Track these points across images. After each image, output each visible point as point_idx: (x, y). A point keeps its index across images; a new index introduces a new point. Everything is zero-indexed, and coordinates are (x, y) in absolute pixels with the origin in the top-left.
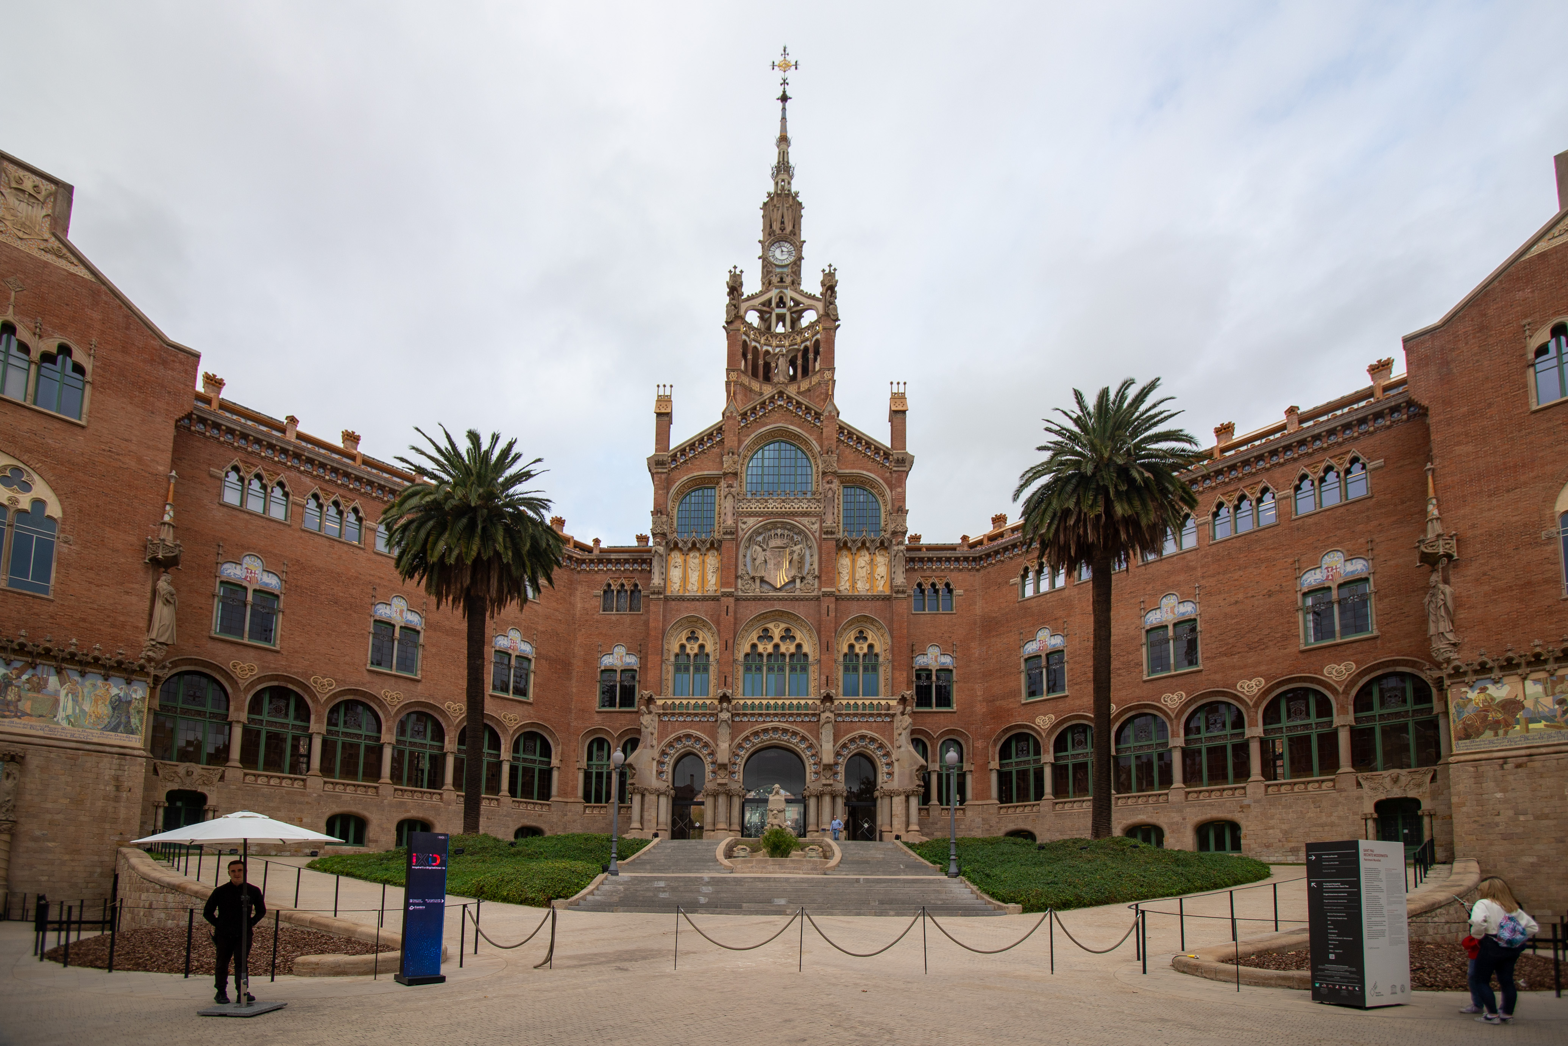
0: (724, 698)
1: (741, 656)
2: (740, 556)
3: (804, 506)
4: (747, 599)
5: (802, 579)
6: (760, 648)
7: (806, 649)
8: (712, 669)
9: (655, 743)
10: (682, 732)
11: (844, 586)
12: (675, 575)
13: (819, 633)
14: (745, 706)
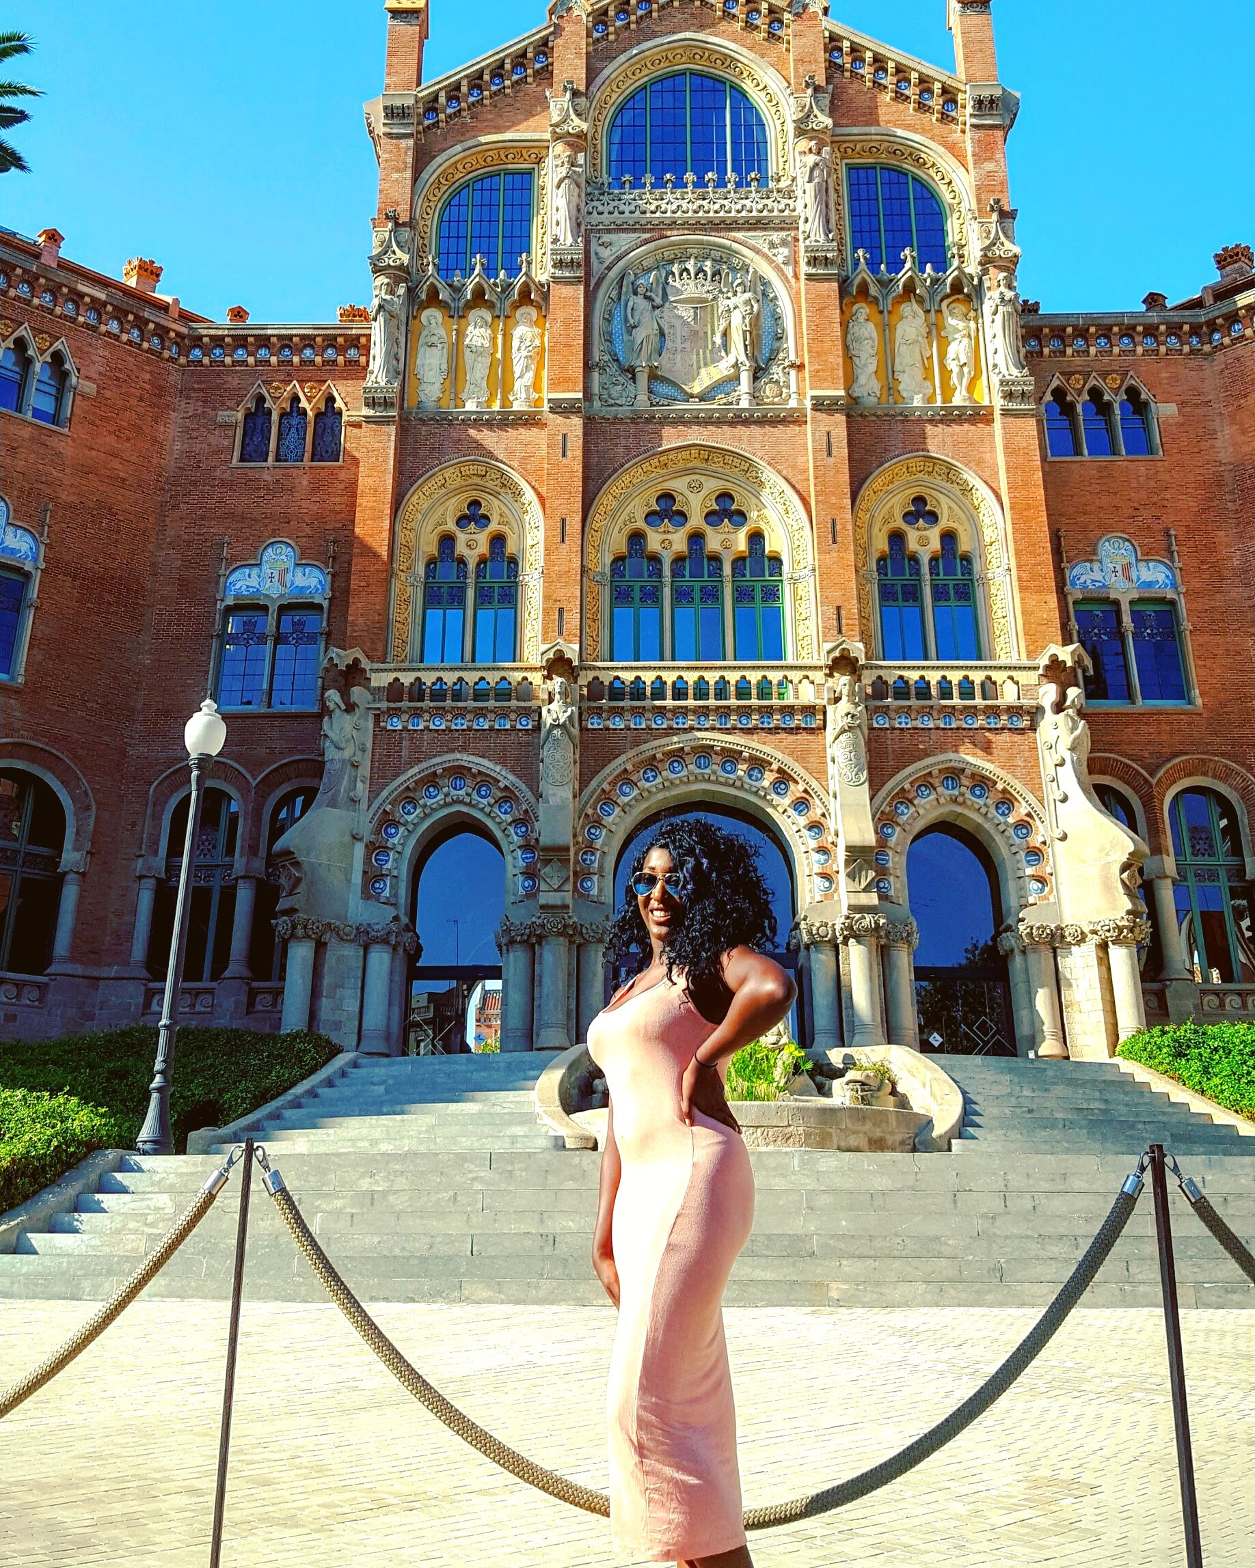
0: (559, 665)
1: (602, 562)
2: (597, 321)
3: (752, 204)
4: (616, 420)
6: (654, 541)
7: (775, 541)
8: (524, 594)
10: (438, 762)
14: (616, 687)
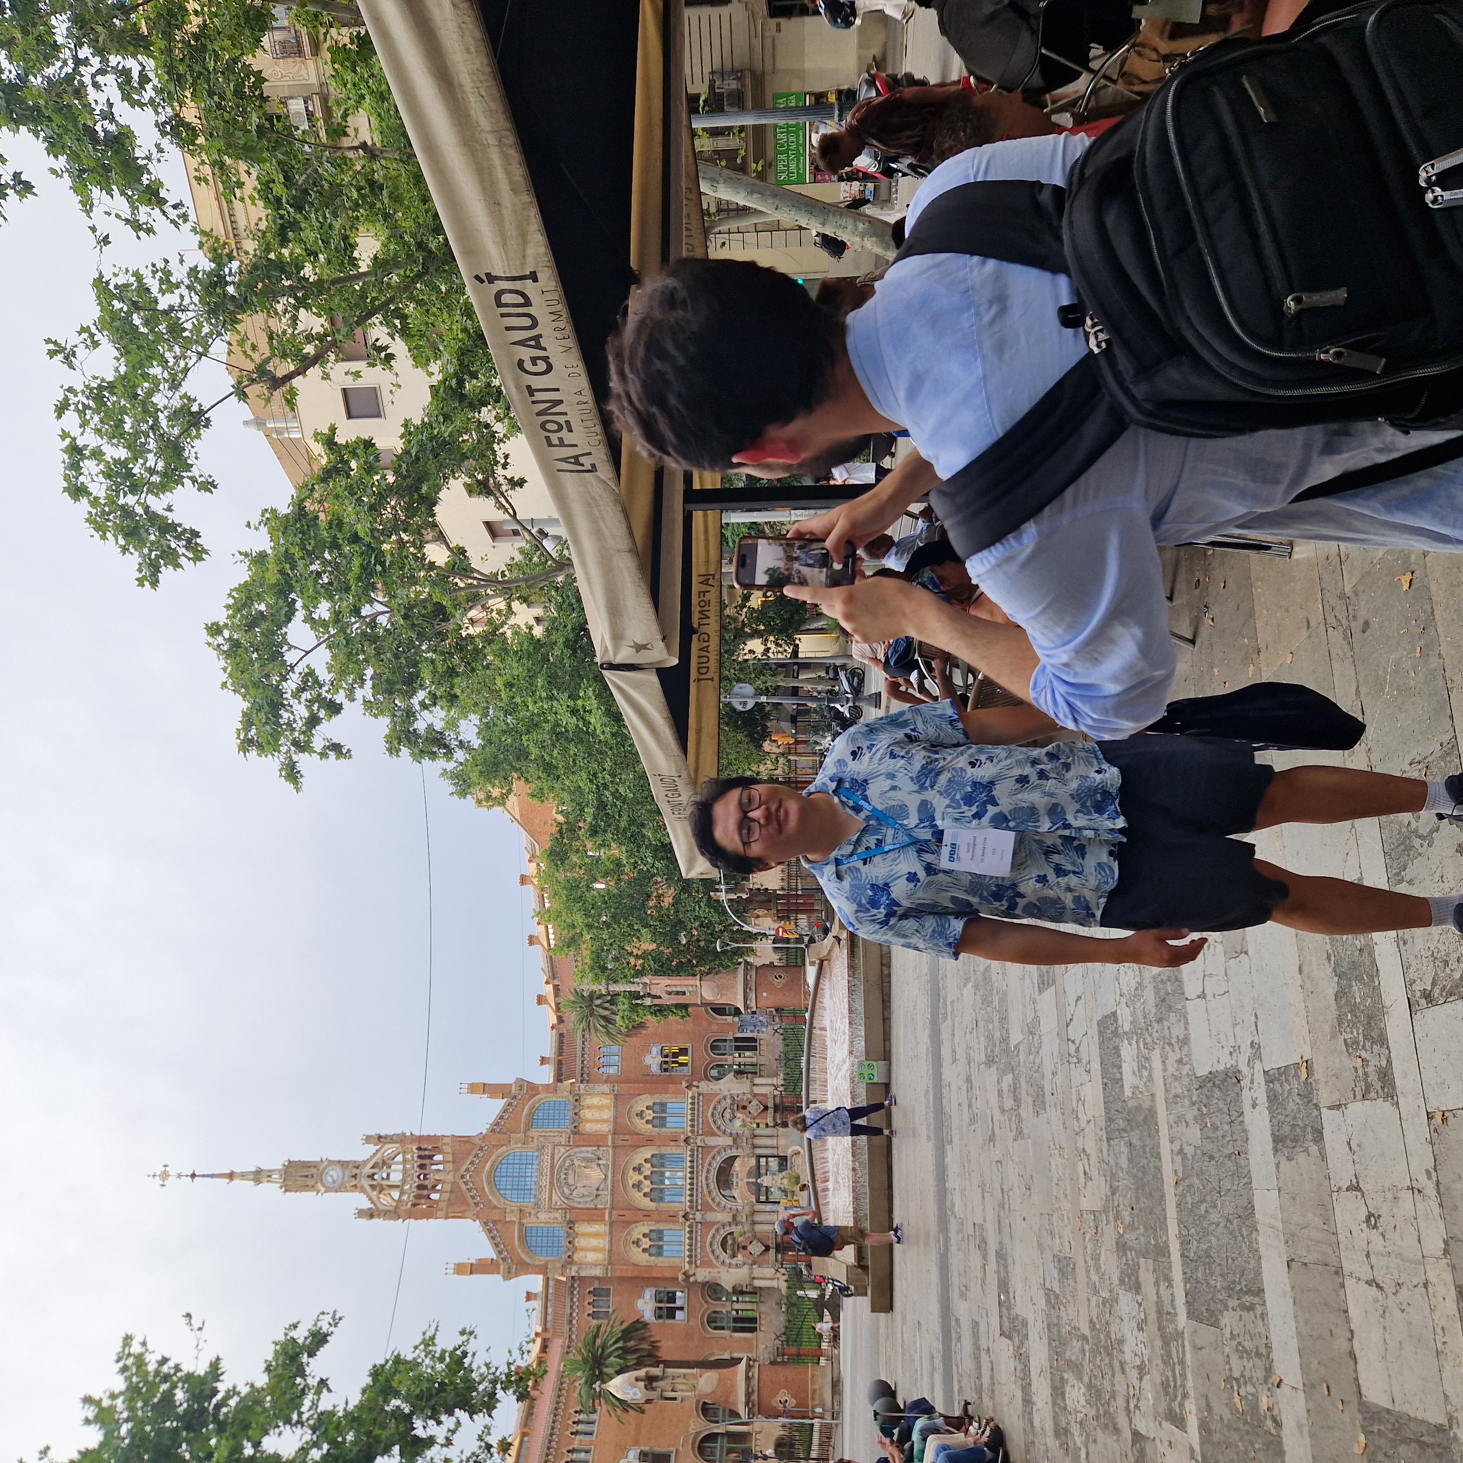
0: (685, 1216)
1: (653, 1205)
2: (580, 1206)
3: (547, 1159)
4: (612, 1201)
5: (599, 1159)
6: (647, 1190)
7: (649, 1156)
8: (661, 1228)
9: (716, 1270)
10: (708, 1250)
11: (605, 1128)
12: (591, 1257)
13: (639, 1147)
14: (691, 1201)
